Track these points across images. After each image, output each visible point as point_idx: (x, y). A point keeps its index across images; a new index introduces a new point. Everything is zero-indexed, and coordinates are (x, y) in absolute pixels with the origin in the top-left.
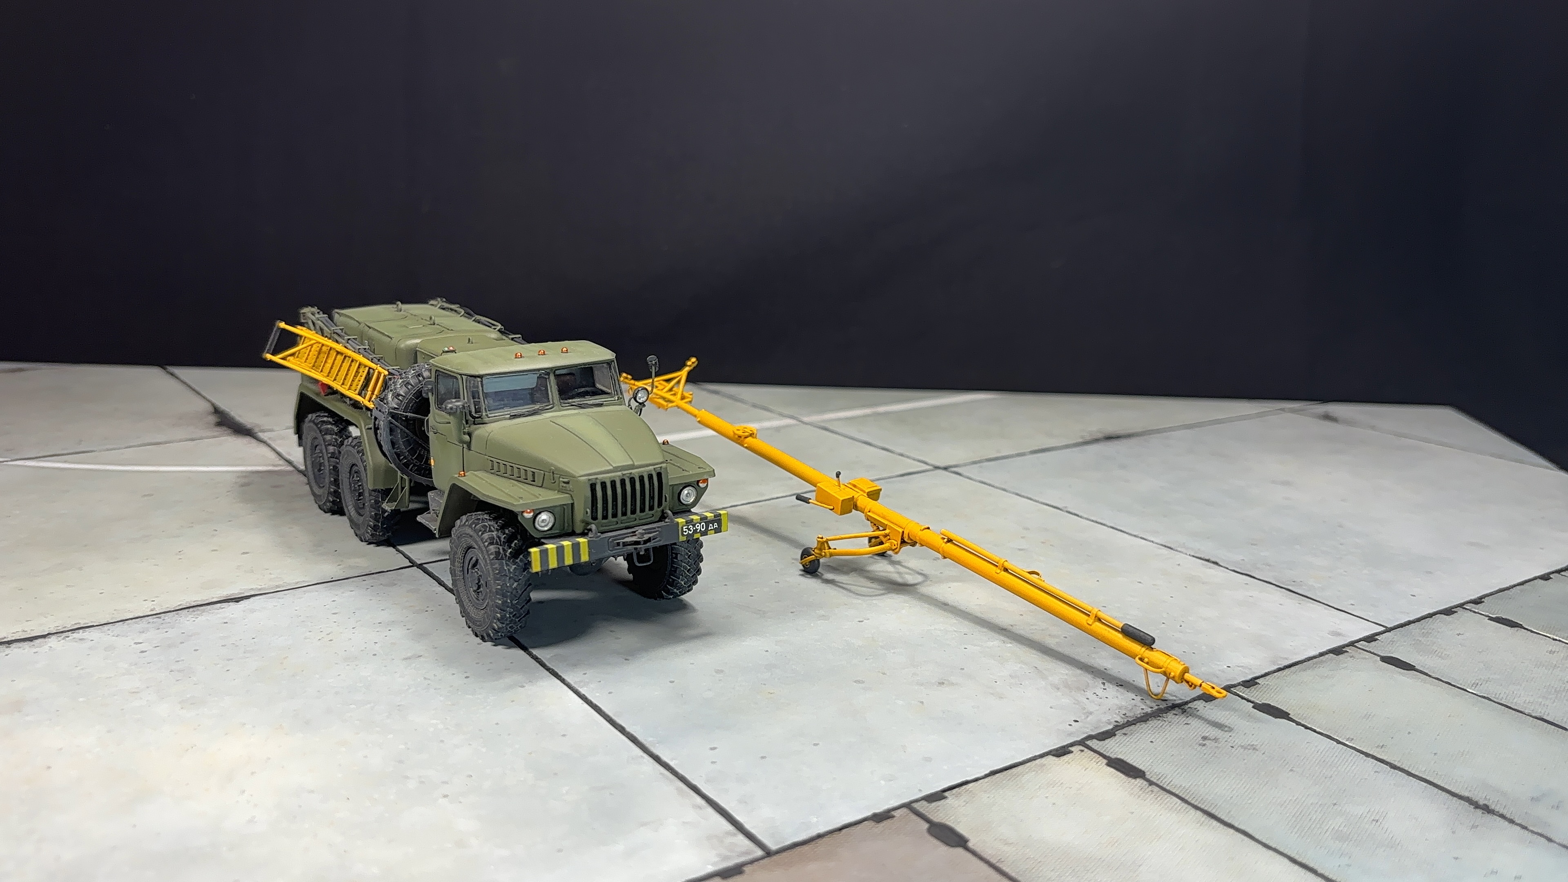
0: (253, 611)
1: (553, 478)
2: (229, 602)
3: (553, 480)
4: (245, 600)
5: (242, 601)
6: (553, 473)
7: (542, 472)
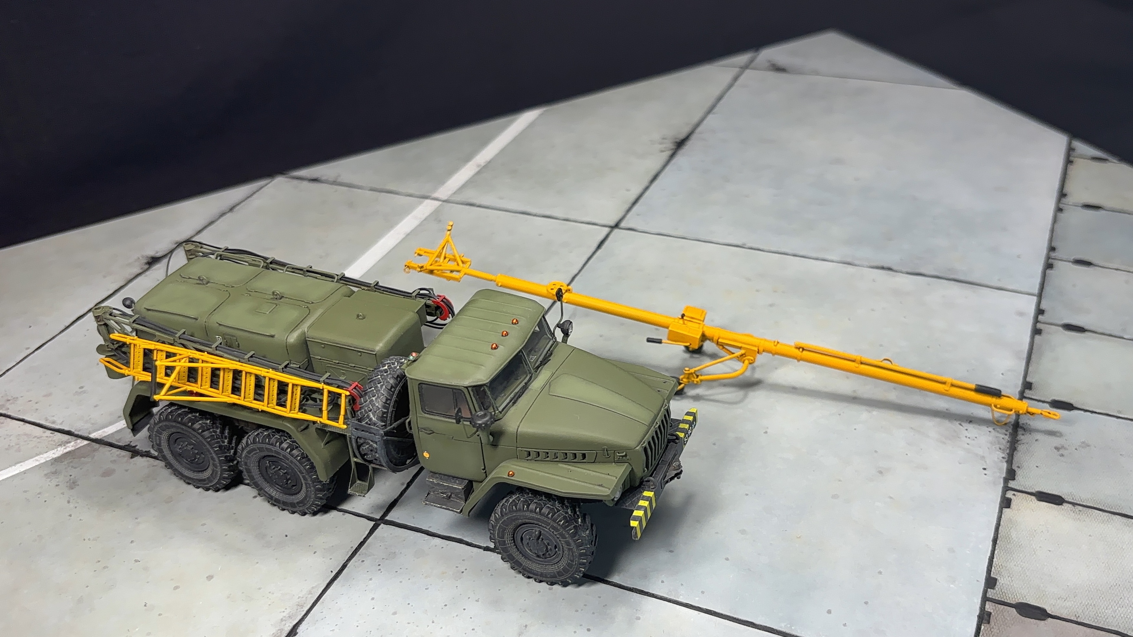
1: (608, 454)
3: (608, 455)
6: (607, 450)
7: (595, 452)
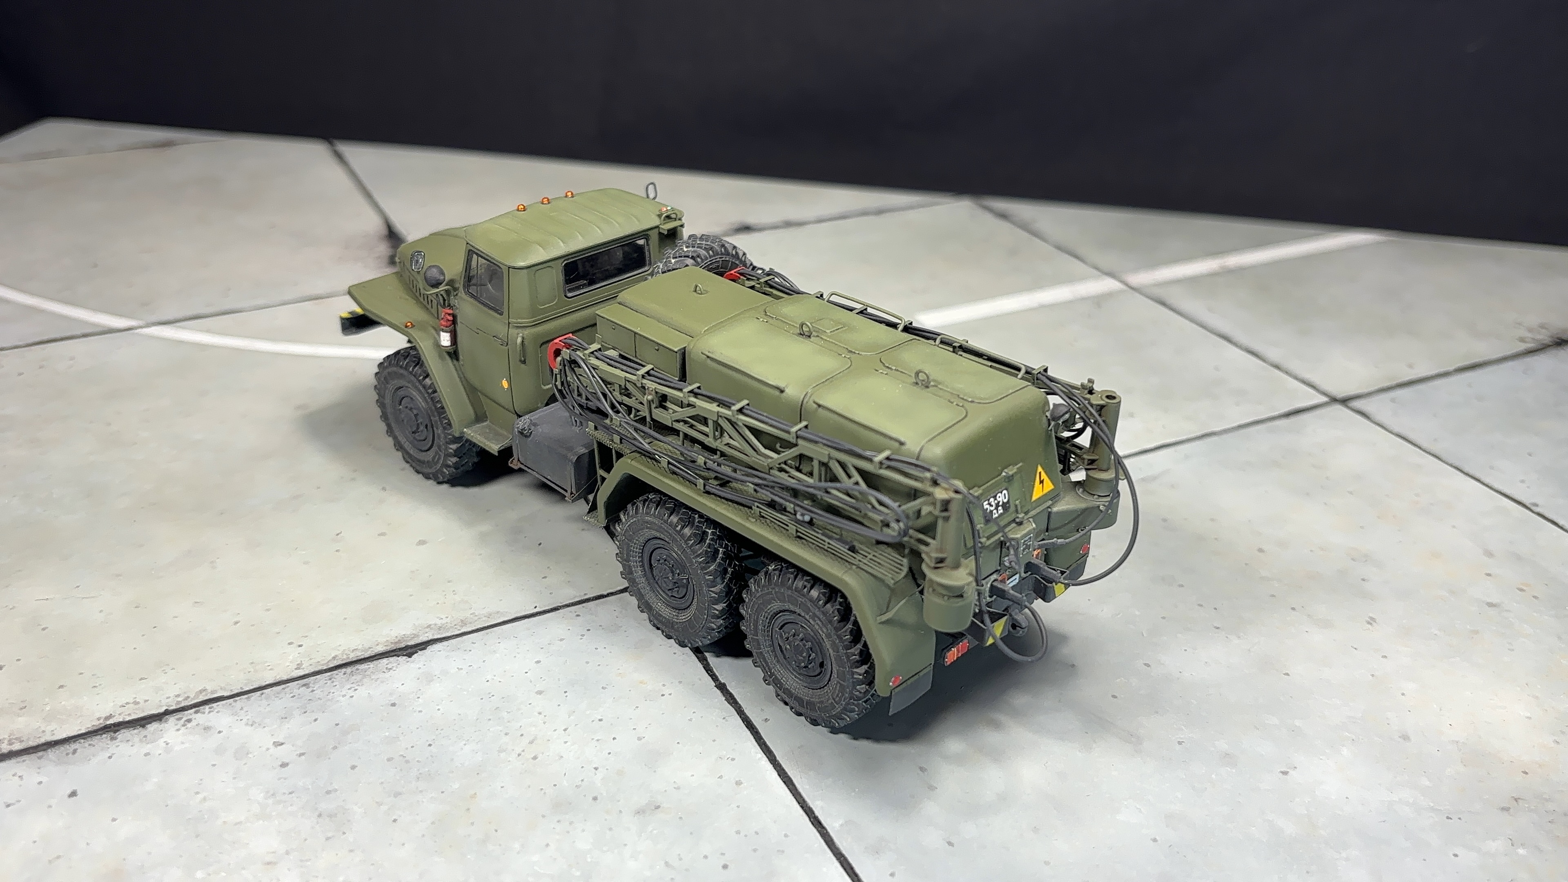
0: (429, 678)
2: (398, 656)
4: (420, 653)
5: (415, 655)
